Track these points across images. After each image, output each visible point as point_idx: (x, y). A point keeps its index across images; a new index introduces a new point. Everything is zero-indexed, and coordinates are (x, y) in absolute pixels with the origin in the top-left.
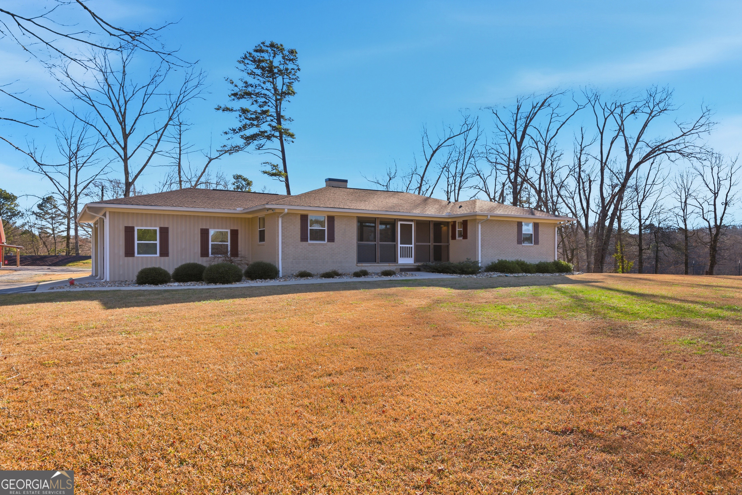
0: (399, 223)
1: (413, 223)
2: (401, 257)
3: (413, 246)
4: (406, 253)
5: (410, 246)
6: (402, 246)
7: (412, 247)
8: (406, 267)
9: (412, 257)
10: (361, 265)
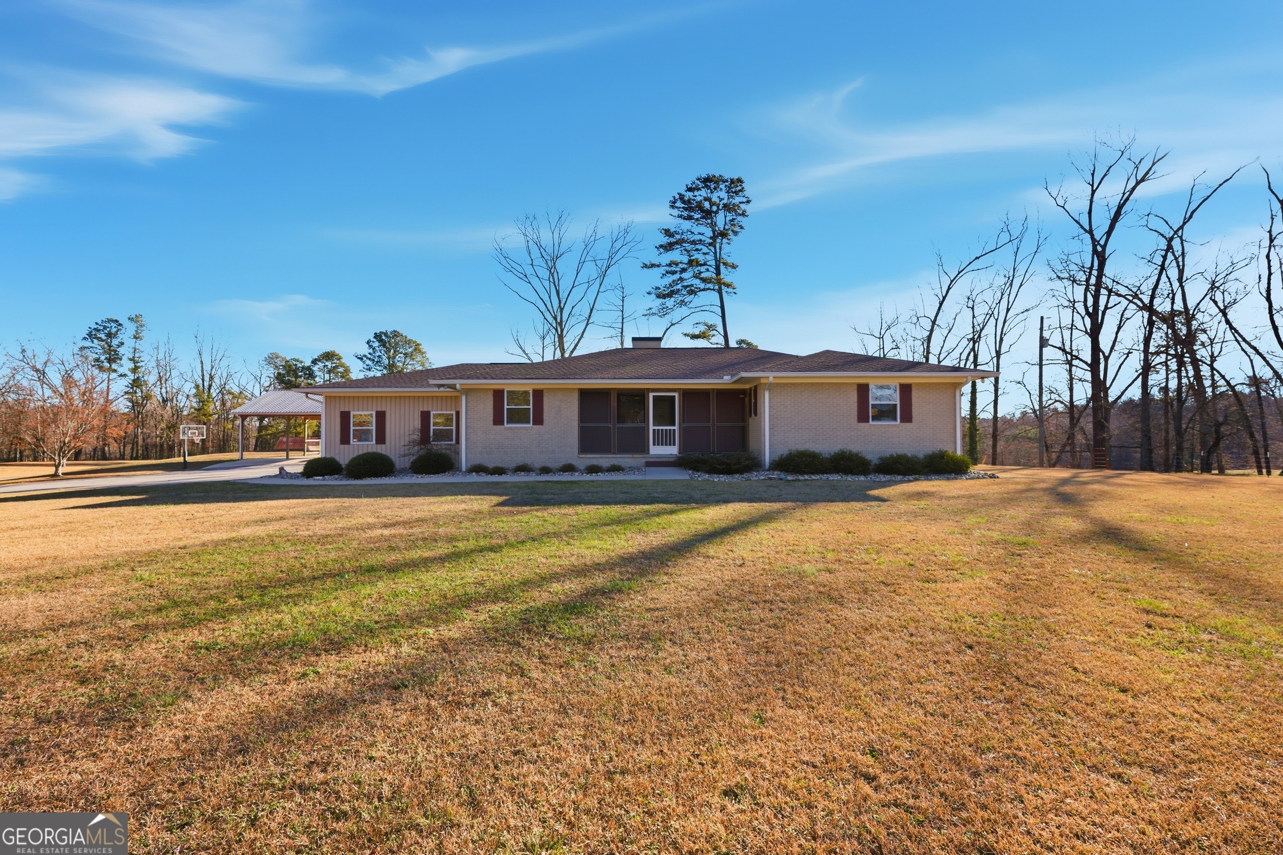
0: (651, 395)
1: (676, 395)
2: (654, 444)
3: (676, 428)
4: (664, 439)
5: (672, 428)
6: (656, 428)
7: (674, 430)
8: (664, 460)
9: (674, 444)
10: (584, 456)
